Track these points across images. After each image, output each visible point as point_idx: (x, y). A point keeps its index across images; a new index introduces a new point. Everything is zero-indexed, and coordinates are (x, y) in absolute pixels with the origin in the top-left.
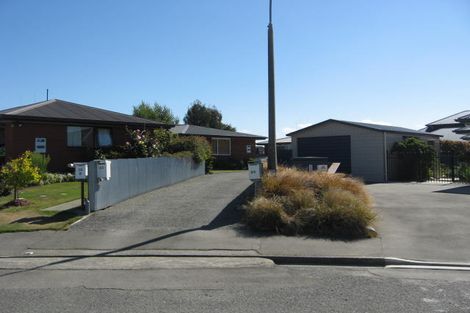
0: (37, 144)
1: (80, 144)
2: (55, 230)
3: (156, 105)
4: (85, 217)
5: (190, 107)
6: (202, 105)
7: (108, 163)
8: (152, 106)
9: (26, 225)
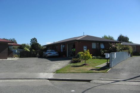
0: (84, 48)
1: (95, 48)
2: (104, 73)
3: (109, 36)
4: (110, 69)
5: (119, 36)
6: (122, 35)
7: (115, 53)
8: (108, 36)
9: (94, 71)
